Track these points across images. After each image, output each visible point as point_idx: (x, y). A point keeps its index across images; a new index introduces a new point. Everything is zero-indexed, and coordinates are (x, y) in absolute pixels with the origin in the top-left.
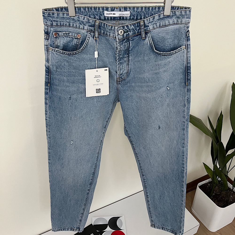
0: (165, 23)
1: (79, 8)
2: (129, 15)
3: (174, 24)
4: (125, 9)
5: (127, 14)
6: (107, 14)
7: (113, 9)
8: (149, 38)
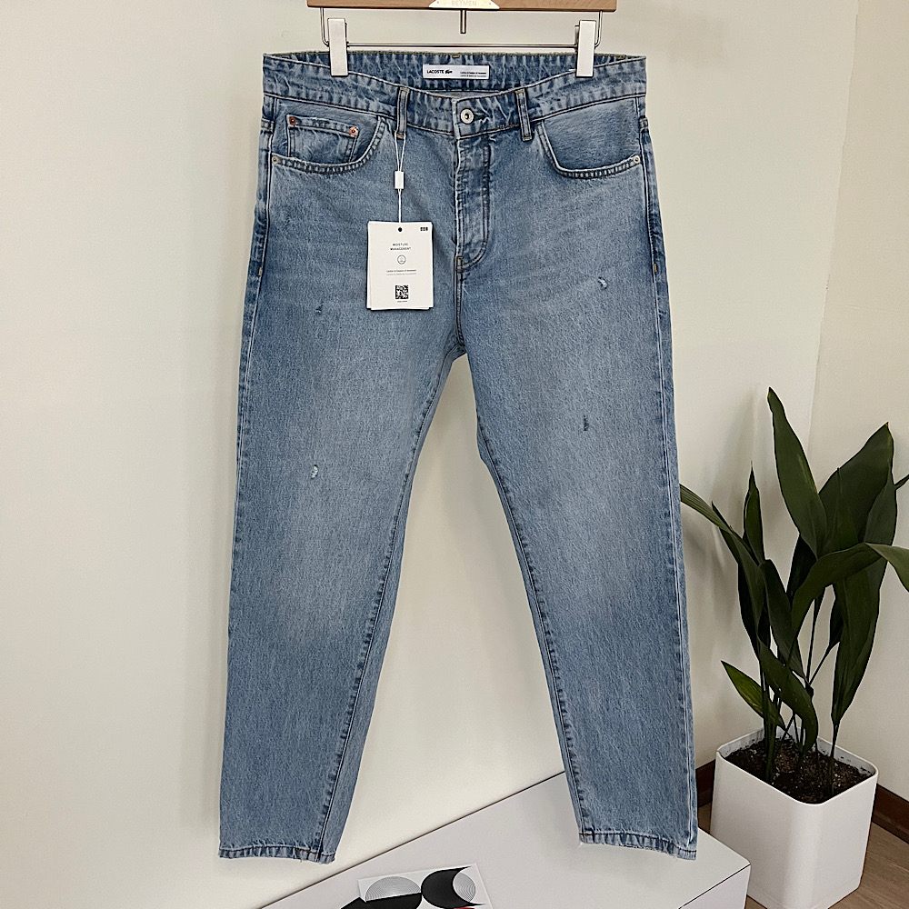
0: (582, 99)
1: (359, 56)
2: (488, 75)
3: (604, 100)
4: (477, 59)
5: (481, 72)
6: (429, 71)
7: (445, 60)
8: (542, 136)
